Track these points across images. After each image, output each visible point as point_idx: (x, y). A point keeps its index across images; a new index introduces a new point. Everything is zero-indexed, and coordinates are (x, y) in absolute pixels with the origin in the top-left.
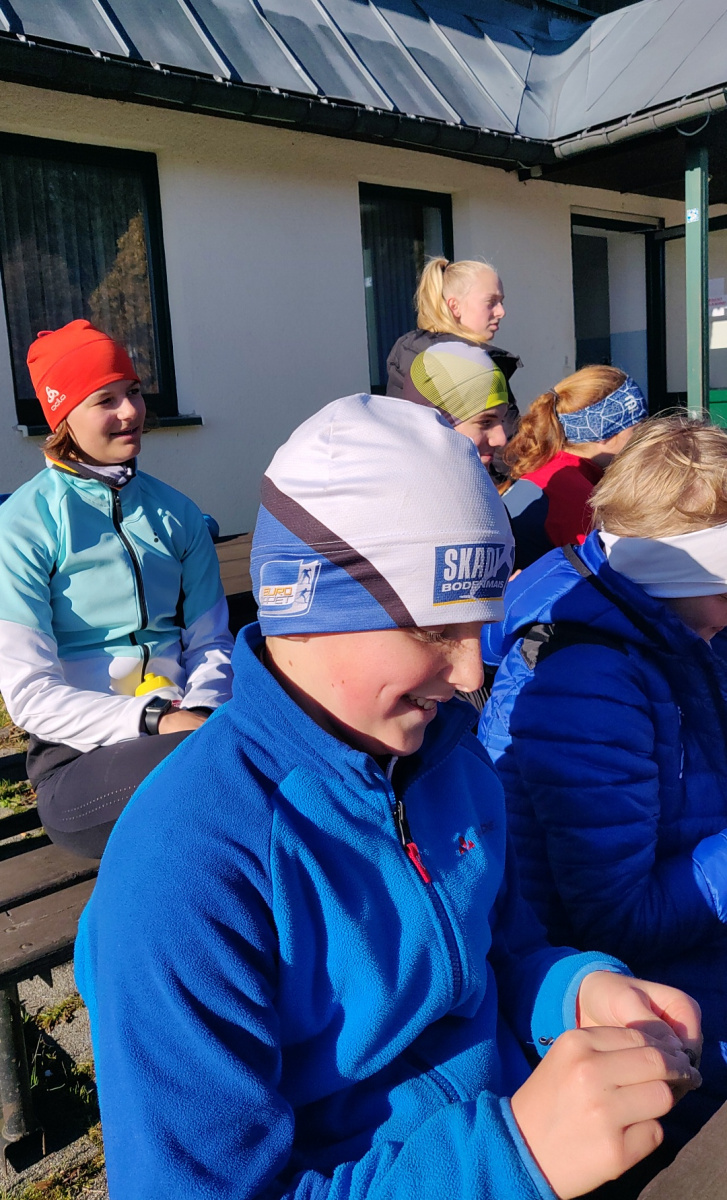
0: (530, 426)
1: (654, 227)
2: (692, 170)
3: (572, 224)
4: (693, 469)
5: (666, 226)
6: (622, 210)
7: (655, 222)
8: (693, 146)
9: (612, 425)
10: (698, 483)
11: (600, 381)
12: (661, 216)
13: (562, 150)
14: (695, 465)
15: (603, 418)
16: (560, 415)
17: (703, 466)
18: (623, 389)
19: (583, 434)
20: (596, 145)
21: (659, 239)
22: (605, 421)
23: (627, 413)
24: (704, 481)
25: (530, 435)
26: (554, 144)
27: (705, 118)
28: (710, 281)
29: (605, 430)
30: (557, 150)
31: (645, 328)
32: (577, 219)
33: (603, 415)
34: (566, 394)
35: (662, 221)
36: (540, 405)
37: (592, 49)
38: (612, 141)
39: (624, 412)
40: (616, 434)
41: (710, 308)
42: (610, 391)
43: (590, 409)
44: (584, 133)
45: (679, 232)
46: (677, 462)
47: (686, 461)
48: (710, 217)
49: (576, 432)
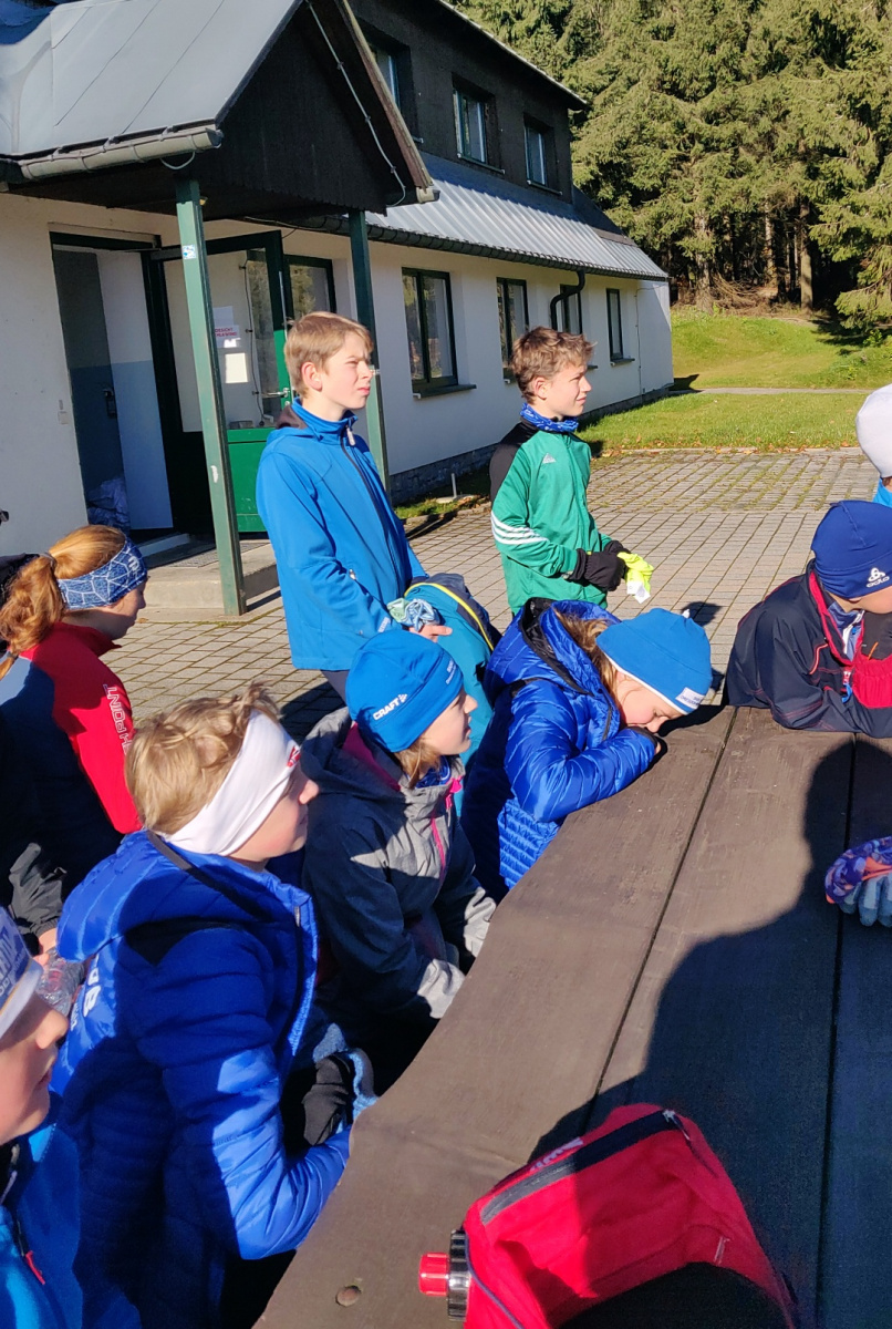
0: (25, 594)
1: (150, 245)
2: (183, 202)
3: (52, 243)
4: (188, 738)
5: (164, 245)
6: (109, 227)
7: (149, 240)
8: (182, 178)
9: (119, 587)
10: (199, 743)
11: (100, 544)
12: (156, 233)
13: (31, 169)
14: (187, 734)
15: (109, 581)
16: (60, 581)
17: (193, 730)
18: (125, 550)
19: (89, 600)
20: (70, 169)
21: (157, 259)
22: (111, 584)
23: (131, 575)
24: (202, 738)
25: (26, 602)
26: (21, 162)
27: (192, 154)
28: (214, 309)
29: (112, 593)
30: (24, 169)
31: (152, 359)
32: (56, 238)
33: (108, 577)
34: (66, 559)
35: (158, 238)
36: (35, 572)
37: (53, 45)
38: (90, 167)
39: (128, 573)
40: (122, 597)
41: (218, 339)
42: (114, 553)
43: (95, 574)
44: (56, 154)
45: (175, 252)
46: (174, 744)
47: (180, 737)
48: (206, 239)
49: (80, 598)
